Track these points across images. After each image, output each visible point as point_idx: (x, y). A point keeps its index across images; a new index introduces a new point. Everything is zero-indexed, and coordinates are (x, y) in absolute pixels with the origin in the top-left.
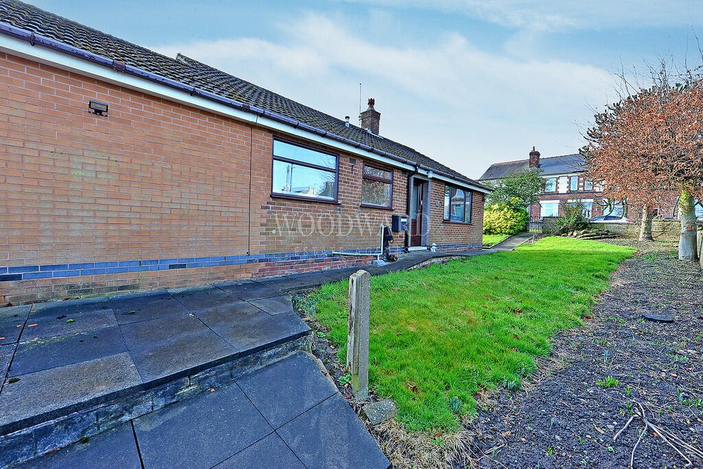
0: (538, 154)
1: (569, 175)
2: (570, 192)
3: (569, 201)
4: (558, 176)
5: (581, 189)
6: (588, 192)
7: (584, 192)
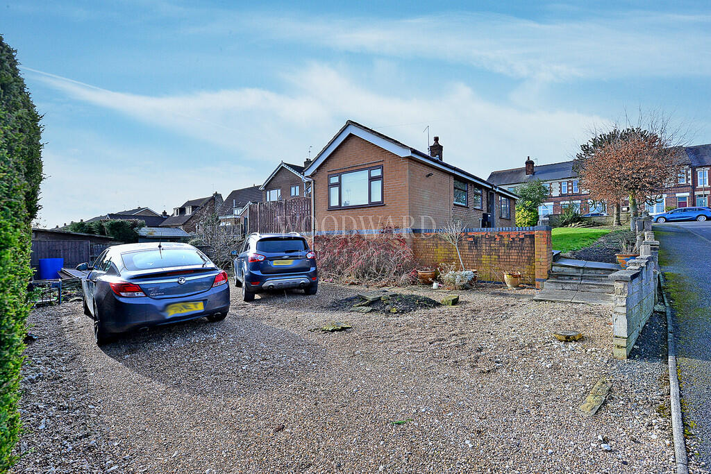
0: (532, 163)
1: (560, 181)
2: (561, 195)
3: (561, 203)
4: (550, 182)
5: (570, 192)
6: (576, 195)
7: (573, 195)
